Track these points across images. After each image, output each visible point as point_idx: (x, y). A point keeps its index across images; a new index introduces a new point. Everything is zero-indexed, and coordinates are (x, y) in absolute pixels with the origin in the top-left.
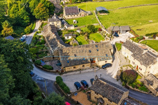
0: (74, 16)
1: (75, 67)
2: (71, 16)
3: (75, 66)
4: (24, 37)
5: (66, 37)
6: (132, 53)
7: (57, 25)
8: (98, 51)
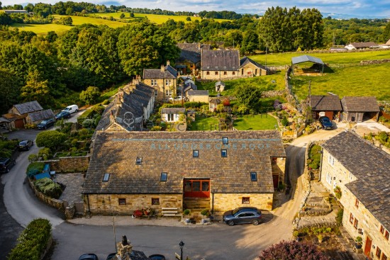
0: (225, 73)
1: (124, 199)
2: (216, 73)
3: (123, 196)
4: (71, 109)
5: (166, 116)
6: (354, 178)
7: (164, 88)
8: (224, 155)
